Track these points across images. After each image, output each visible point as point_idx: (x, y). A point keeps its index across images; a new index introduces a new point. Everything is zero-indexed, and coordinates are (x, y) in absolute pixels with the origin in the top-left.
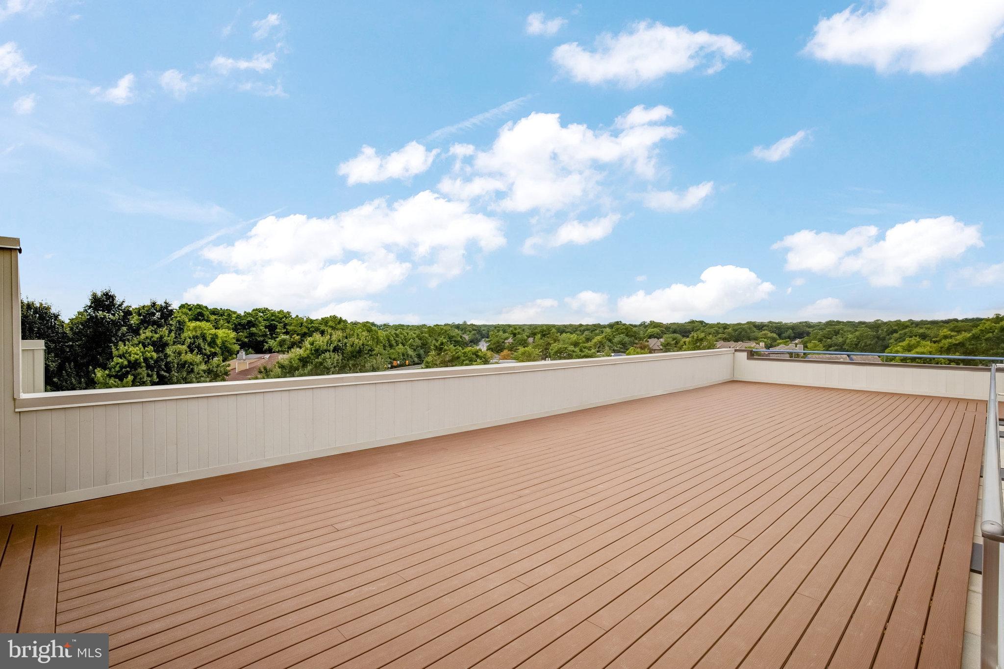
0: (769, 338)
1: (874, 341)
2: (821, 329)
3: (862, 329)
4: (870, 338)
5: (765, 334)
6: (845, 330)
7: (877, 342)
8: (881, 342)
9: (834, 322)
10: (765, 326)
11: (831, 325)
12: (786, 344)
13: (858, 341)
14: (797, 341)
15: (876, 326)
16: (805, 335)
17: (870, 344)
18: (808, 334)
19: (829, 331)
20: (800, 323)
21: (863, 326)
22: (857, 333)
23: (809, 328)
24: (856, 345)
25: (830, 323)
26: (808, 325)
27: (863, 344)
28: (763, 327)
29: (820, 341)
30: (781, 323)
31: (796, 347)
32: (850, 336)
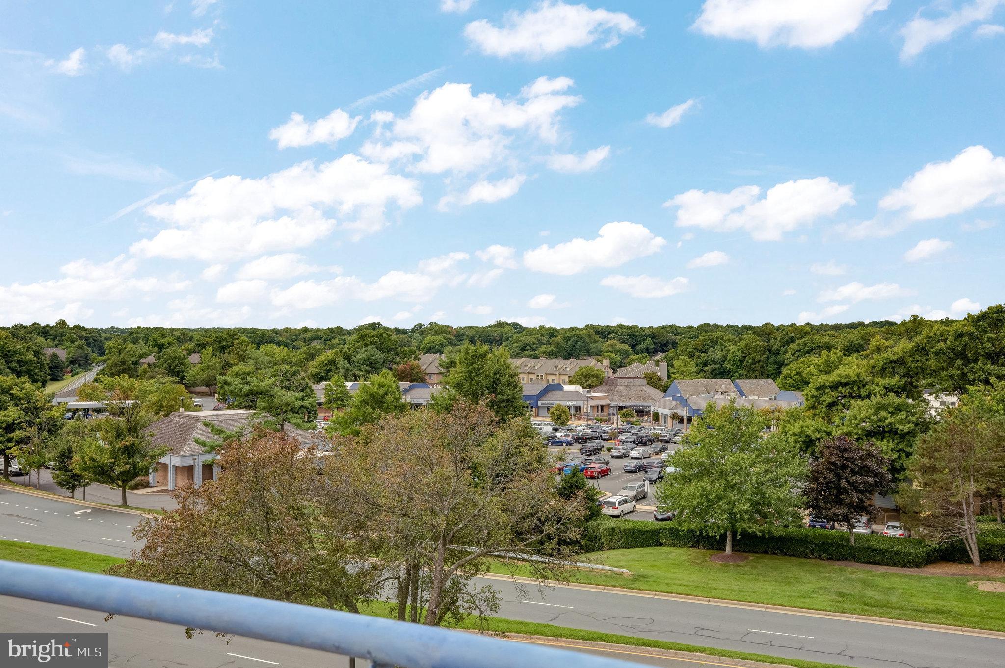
0: (619, 351)
1: (765, 356)
2: (694, 337)
3: (748, 336)
4: (759, 351)
5: (612, 346)
6: (726, 338)
7: (768, 357)
8: (773, 356)
9: (709, 325)
10: (612, 332)
11: (706, 331)
12: (642, 361)
13: (743, 355)
14: (659, 356)
15: (766, 331)
16: (670, 347)
17: (760, 361)
18: (674, 345)
19: (704, 340)
20: (664, 327)
21: (750, 332)
22: (742, 344)
23: (676, 335)
24: (741, 361)
25: (704, 328)
26: (674, 330)
27: (750, 361)
28: (609, 334)
29: (692, 355)
30: (636, 326)
31: (657, 366)
32: (733, 348)
